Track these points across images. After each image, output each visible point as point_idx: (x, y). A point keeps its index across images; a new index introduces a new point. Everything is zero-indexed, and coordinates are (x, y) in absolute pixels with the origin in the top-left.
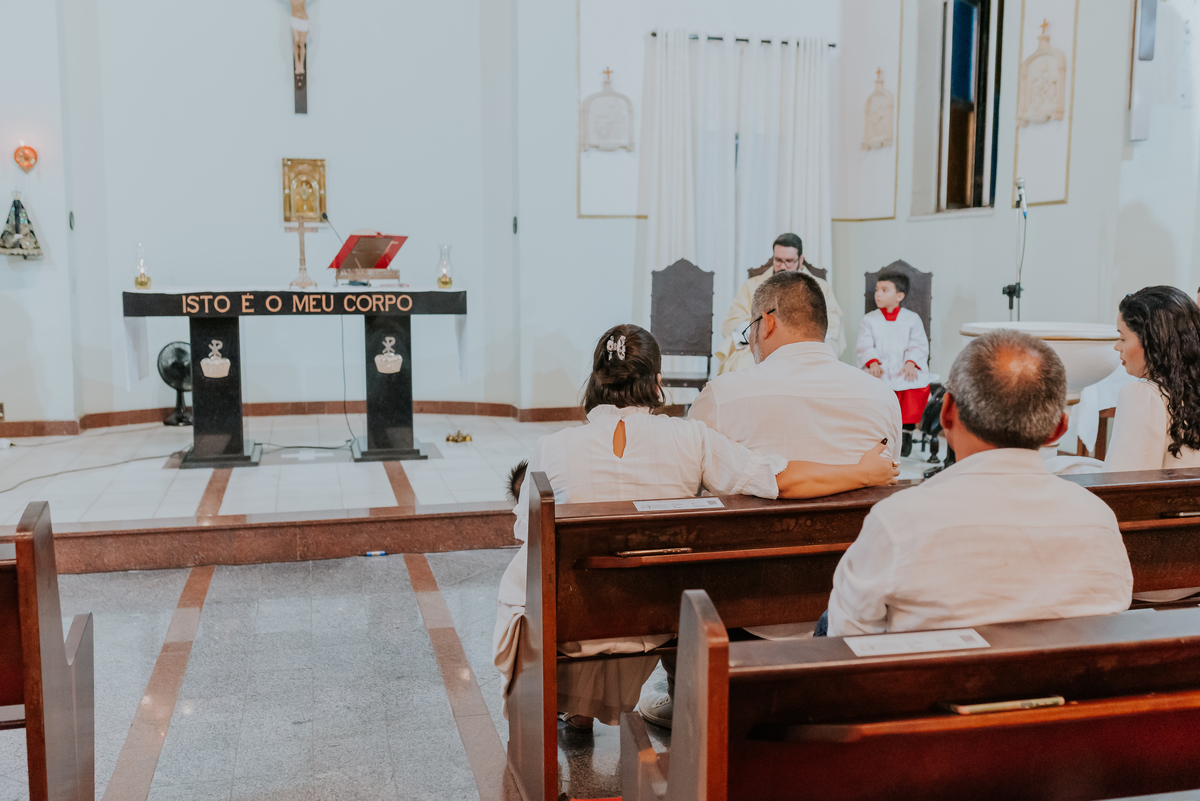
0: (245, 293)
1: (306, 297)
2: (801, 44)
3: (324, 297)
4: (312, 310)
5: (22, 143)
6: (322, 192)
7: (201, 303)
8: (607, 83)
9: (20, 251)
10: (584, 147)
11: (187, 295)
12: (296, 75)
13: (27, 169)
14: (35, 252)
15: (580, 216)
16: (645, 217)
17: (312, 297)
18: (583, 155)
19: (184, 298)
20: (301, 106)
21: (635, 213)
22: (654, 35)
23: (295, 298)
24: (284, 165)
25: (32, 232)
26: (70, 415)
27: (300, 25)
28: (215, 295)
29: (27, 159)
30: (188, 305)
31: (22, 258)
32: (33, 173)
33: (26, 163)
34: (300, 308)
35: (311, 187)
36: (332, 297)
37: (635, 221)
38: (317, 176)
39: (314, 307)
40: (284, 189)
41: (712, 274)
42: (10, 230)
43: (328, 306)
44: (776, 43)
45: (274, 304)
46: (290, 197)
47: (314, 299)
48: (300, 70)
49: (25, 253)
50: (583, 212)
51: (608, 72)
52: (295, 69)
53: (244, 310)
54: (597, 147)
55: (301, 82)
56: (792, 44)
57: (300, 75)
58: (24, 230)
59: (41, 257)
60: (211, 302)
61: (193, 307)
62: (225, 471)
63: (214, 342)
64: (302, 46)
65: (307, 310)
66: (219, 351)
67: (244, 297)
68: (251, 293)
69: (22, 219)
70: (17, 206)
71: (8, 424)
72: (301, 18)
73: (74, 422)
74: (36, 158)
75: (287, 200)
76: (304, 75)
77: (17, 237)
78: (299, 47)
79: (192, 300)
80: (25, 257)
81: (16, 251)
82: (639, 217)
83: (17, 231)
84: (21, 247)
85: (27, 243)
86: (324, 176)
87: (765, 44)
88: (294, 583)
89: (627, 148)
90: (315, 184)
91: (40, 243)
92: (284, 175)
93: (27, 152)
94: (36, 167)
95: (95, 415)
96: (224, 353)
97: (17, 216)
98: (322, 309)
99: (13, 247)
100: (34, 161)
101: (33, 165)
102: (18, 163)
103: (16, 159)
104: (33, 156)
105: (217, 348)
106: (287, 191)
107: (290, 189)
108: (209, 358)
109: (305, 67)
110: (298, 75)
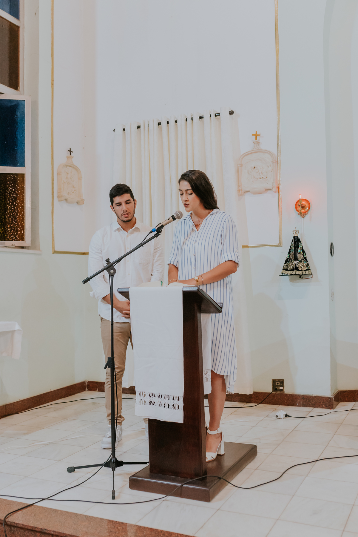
5: (300, 197)
9: (297, 272)
13: (303, 215)
14: (307, 272)
25: (305, 258)
26: (327, 392)
29: (303, 208)
31: (298, 277)
32: (307, 217)
33: (303, 211)
42: (291, 257)
49: (300, 273)
58: (300, 257)
69: (299, 249)
70: (296, 241)
71: (286, 395)
73: (330, 398)
74: (309, 207)
77: (295, 262)
80: (300, 276)
81: (294, 272)
83: (296, 260)
84: (298, 270)
85: (302, 266)
91: (311, 266)
93: (304, 203)
94: (309, 213)
95: (345, 391)
97: (296, 247)
99: (293, 270)
100: (308, 208)
101: (307, 211)
102: (298, 211)
103: (296, 208)
104: (307, 205)
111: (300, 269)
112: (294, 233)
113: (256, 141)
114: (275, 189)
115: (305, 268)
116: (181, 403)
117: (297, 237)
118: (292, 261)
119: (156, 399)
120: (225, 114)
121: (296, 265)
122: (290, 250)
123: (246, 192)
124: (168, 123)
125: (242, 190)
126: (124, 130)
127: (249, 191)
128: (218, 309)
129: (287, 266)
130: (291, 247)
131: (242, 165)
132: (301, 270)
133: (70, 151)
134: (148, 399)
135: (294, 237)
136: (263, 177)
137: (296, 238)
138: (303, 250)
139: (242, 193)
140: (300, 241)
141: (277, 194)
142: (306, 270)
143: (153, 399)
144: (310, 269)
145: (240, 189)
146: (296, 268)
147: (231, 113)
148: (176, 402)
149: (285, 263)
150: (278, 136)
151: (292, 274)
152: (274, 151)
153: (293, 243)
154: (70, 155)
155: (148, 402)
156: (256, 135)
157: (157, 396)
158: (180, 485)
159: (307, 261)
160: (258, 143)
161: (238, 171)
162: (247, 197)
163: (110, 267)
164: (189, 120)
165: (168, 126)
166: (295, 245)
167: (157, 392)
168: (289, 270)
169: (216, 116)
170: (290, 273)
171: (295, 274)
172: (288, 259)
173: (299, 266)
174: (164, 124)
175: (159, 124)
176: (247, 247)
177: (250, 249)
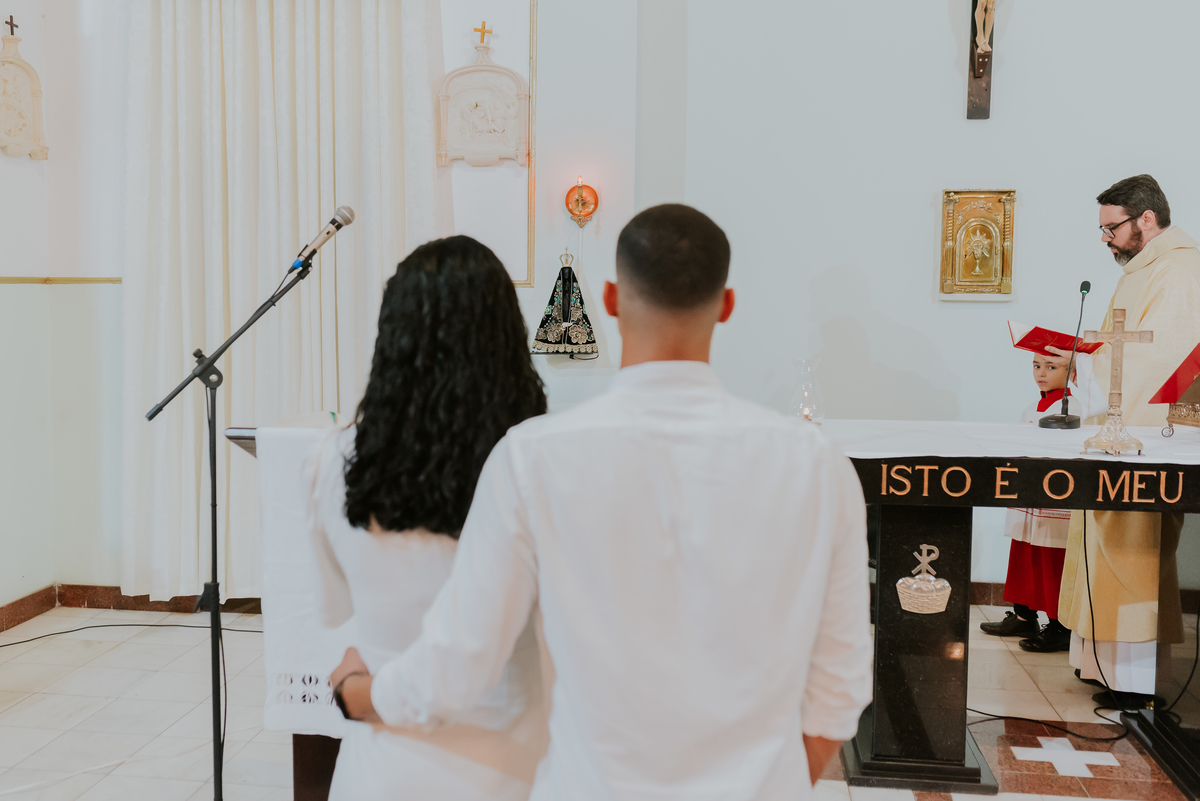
0: (1001, 462)
1: (1126, 474)
3: (1163, 474)
4: (1136, 500)
5: (578, 181)
6: (1006, 244)
7: (916, 477)
9: (569, 348)
11: (891, 462)
13: (581, 221)
14: (589, 348)
17: (1137, 474)
19: (884, 467)
20: (978, 109)
23: (1103, 473)
24: (948, 202)
25: (585, 316)
28: (944, 462)
29: (584, 204)
30: (891, 482)
31: (569, 357)
32: (590, 225)
33: (582, 211)
34: (1112, 495)
35: (989, 236)
36: (1181, 474)
38: (1000, 218)
39: (1142, 494)
40: (946, 239)
42: (555, 314)
43: (1171, 493)
45: (1059, 484)
46: (954, 253)
47: (1142, 479)
48: (982, 48)
49: (575, 349)
52: (975, 46)
53: (998, 496)
55: (980, 66)
57: (985, 55)
58: (576, 315)
59: (594, 355)
60: (935, 477)
61: (901, 486)
63: (924, 547)
64: (990, 7)
65: (1126, 500)
66: (931, 564)
67: (999, 470)
68: (1014, 462)
69: (573, 299)
70: (568, 278)
74: (596, 204)
75: (948, 258)
76: (988, 55)
77: (565, 325)
78: (986, 8)
79: (898, 472)
80: (572, 355)
81: (561, 348)
83: (566, 319)
84: (570, 342)
85: (578, 334)
86: (1011, 218)
90: (995, 231)
91: (596, 335)
92: (947, 218)
93: (584, 193)
94: (595, 216)
96: (940, 569)
97: (567, 292)
98: (1159, 499)
99: (559, 343)
100: (592, 206)
101: (591, 213)
102: (571, 211)
103: (567, 205)
104: (591, 199)
105: (929, 559)
106: (950, 243)
107: (954, 240)
108: (913, 576)
109: (991, 43)
110: (980, 56)
111: (574, 341)
112: (564, 260)
113: (483, 45)
114: (523, 159)
115: (585, 338)
117: (570, 269)
118: (557, 322)
121: (565, 332)
122: (553, 297)
123: (455, 160)
125: (446, 156)
127: (463, 159)
129: (546, 332)
130: (555, 290)
131: (448, 97)
132: (577, 344)
133: (11, 24)
135: (563, 269)
136: (496, 128)
137: (567, 271)
138: (581, 298)
139: (445, 161)
140: (575, 280)
141: (525, 171)
142: (588, 342)
143: (310, 690)
144: (594, 342)
145: (443, 152)
146: (566, 338)
149: (542, 326)
150: (531, 37)
151: (557, 352)
152: (523, 71)
153: (560, 282)
154: (12, 34)
156: (483, 32)
159: (589, 323)
160: (487, 48)
161: (437, 111)
162: (456, 170)
163: (206, 370)
166: (564, 288)
168: (551, 342)
170: (552, 348)
171: (565, 353)
172: (548, 316)
173: (572, 334)
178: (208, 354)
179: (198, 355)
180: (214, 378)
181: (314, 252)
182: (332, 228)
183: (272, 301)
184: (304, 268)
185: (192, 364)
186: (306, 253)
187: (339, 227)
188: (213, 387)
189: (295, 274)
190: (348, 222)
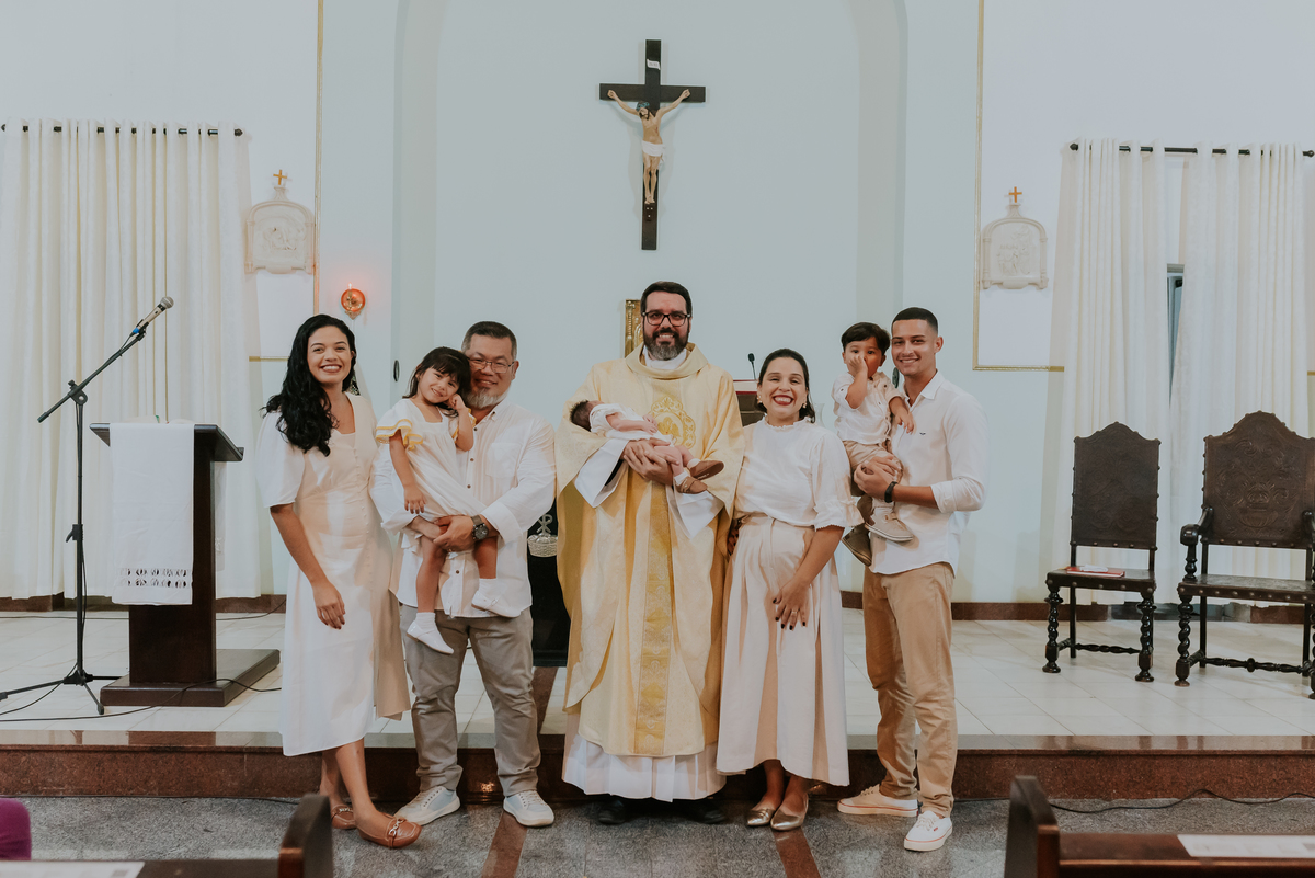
2: (1267, 153)
5: (350, 287)
8: (1014, 207)
10: (983, 284)
12: (645, 206)
13: (352, 314)
15: (977, 368)
16: (1061, 369)
18: (982, 294)
20: (649, 242)
21: (1047, 363)
22: (1075, 147)
24: (628, 308)
27: (652, 149)
29: (354, 303)
32: (359, 318)
33: (352, 308)
37: (1047, 373)
40: (627, 335)
41: (1157, 443)
44: (1233, 153)
46: (632, 343)
48: (650, 200)
50: (980, 363)
51: (1015, 194)
52: (644, 199)
54: (1000, 284)
55: (650, 214)
56: (1255, 153)
57: (651, 205)
62: (548, 670)
64: (654, 172)
66: (549, 526)
72: (653, 142)
74: (364, 303)
76: (655, 206)
78: (650, 174)
82: (1052, 369)
87: (1218, 155)
88: (629, 834)
89: (1038, 285)
92: (627, 319)
93: (354, 295)
94: (363, 312)
100: (360, 305)
101: (359, 309)
102: (345, 307)
103: (342, 303)
104: (359, 299)
105: (546, 523)
106: (630, 337)
107: (633, 335)
108: (537, 534)
109: (656, 198)
110: (648, 206)
113: (280, 186)
114: (310, 269)
116: (189, 579)
119: (148, 577)
120: (226, 134)
123: (259, 268)
124: (117, 131)
125: (252, 265)
126: (25, 129)
127: (265, 268)
128: (237, 456)
131: (253, 223)
134: (134, 578)
136: (290, 247)
139: (251, 269)
141: (312, 278)
143: (142, 578)
145: (250, 263)
147: (238, 133)
148: (181, 579)
150: (316, 182)
152: (310, 206)
155: (133, 583)
156: (280, 177)
157: (149, 573)
158: (181, 689)
160: (283, 190)
161: (245, 232)
162: (261, 277)
163: (77, 393)
164: (159, 133)
165: (118, 137)
167: (149, 567)
169: (209, 133)
174: (109, 131)
175: (100, 130)
176: (258, 359)
177: (262, 362)
178: (78, 383)
179: (72, 383)
180: (81, 398)
181: (147, 324)
182: (159, 310)
183: (120, 353)
184: (140, 333)
185: (67, 389)
186: (142, 325)
187: (163, 309)
188: (80, 404)
189: (134, 337)
190: (169, 306)
